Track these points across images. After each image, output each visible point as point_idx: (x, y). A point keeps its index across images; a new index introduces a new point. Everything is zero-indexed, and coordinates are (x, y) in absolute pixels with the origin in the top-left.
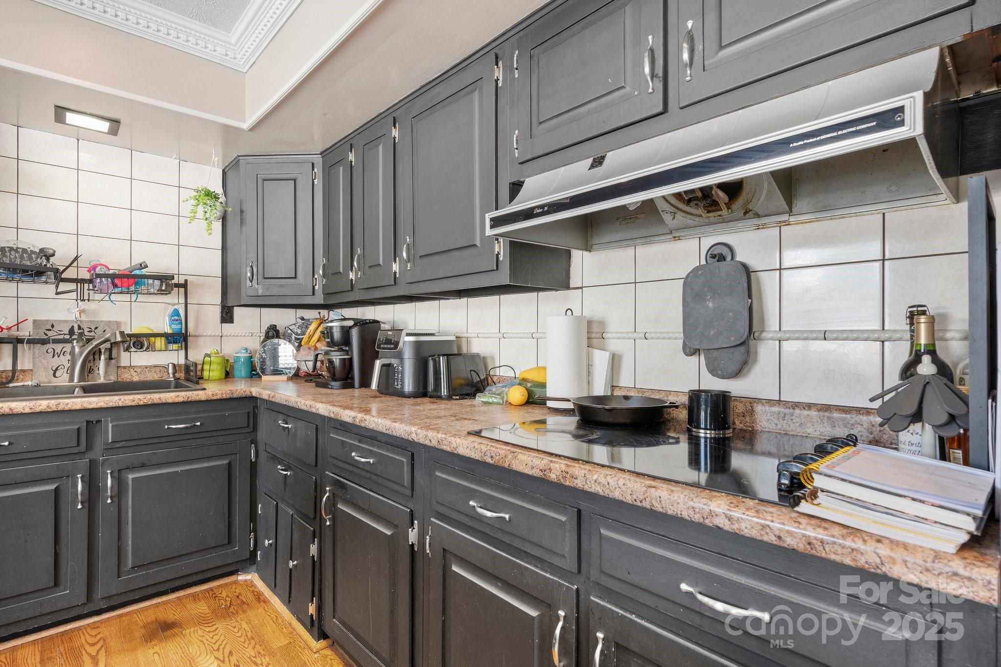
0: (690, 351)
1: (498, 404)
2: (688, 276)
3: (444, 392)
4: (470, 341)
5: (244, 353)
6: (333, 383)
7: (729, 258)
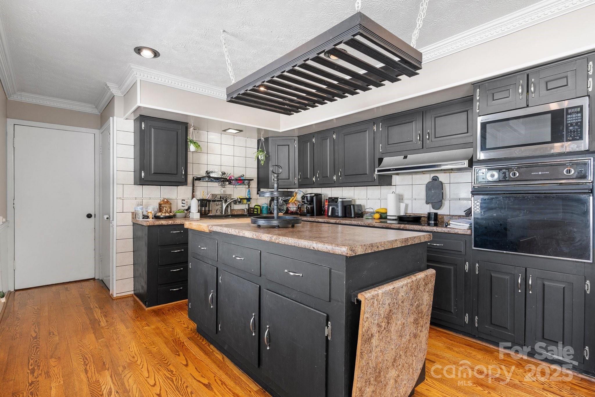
0: (427, 203)
1: (370, 219)
2: (427, 184)
3: (353, 216)
4: (355, 201)
5: (266, 205)
6: (308, 214)
7: (438, 180)
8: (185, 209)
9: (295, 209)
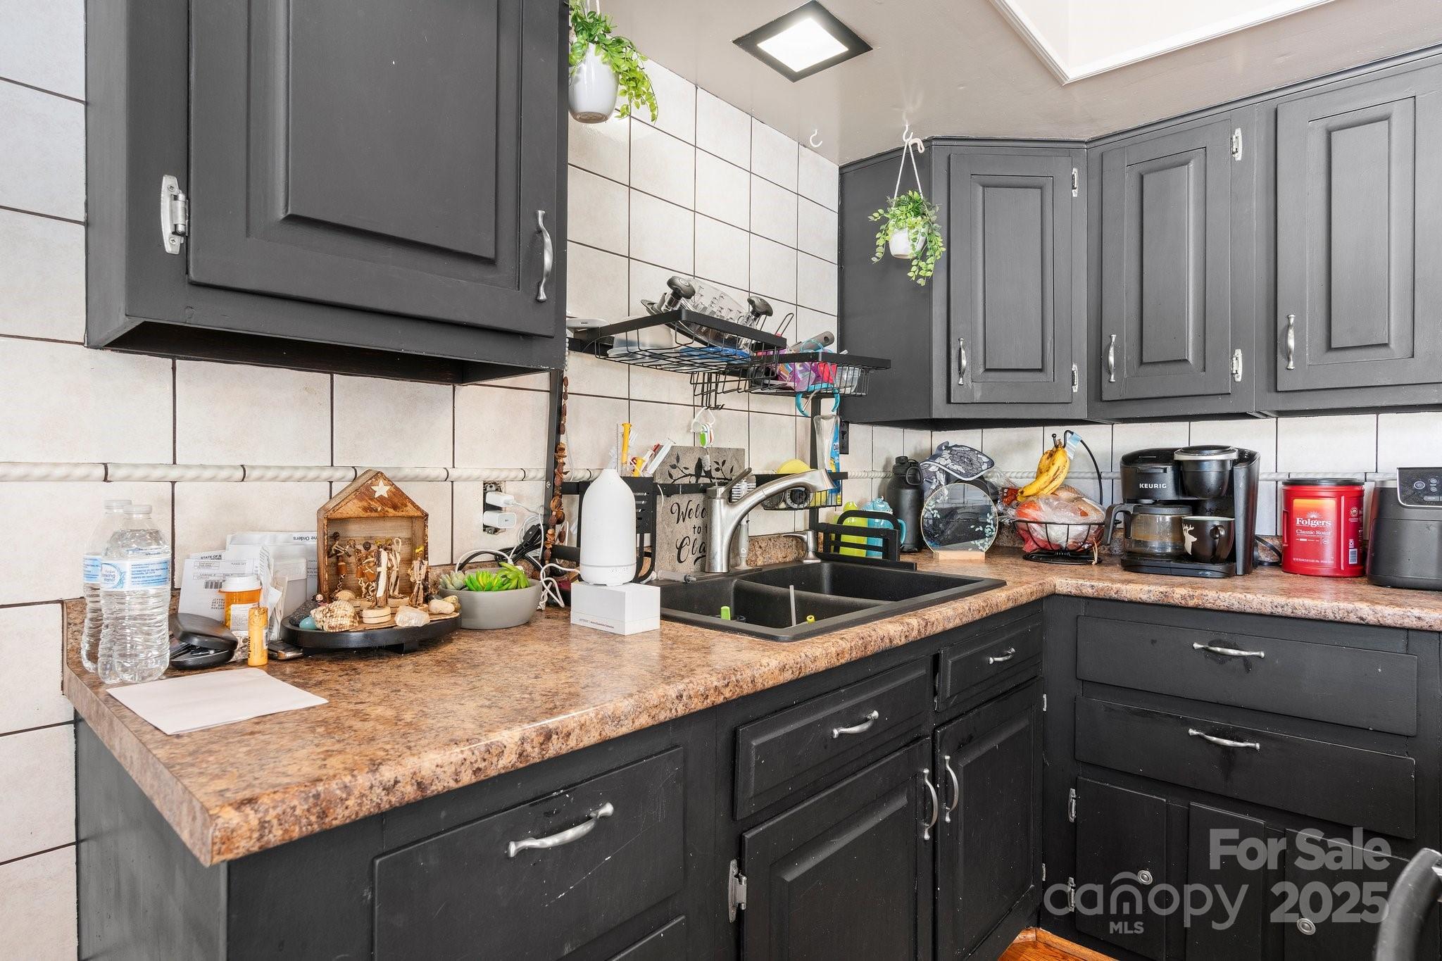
8: (507, 551)
9: (1078, 530)
